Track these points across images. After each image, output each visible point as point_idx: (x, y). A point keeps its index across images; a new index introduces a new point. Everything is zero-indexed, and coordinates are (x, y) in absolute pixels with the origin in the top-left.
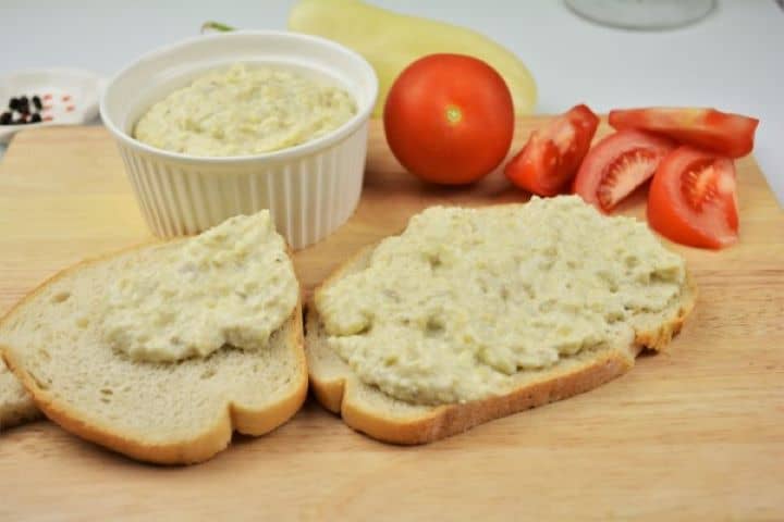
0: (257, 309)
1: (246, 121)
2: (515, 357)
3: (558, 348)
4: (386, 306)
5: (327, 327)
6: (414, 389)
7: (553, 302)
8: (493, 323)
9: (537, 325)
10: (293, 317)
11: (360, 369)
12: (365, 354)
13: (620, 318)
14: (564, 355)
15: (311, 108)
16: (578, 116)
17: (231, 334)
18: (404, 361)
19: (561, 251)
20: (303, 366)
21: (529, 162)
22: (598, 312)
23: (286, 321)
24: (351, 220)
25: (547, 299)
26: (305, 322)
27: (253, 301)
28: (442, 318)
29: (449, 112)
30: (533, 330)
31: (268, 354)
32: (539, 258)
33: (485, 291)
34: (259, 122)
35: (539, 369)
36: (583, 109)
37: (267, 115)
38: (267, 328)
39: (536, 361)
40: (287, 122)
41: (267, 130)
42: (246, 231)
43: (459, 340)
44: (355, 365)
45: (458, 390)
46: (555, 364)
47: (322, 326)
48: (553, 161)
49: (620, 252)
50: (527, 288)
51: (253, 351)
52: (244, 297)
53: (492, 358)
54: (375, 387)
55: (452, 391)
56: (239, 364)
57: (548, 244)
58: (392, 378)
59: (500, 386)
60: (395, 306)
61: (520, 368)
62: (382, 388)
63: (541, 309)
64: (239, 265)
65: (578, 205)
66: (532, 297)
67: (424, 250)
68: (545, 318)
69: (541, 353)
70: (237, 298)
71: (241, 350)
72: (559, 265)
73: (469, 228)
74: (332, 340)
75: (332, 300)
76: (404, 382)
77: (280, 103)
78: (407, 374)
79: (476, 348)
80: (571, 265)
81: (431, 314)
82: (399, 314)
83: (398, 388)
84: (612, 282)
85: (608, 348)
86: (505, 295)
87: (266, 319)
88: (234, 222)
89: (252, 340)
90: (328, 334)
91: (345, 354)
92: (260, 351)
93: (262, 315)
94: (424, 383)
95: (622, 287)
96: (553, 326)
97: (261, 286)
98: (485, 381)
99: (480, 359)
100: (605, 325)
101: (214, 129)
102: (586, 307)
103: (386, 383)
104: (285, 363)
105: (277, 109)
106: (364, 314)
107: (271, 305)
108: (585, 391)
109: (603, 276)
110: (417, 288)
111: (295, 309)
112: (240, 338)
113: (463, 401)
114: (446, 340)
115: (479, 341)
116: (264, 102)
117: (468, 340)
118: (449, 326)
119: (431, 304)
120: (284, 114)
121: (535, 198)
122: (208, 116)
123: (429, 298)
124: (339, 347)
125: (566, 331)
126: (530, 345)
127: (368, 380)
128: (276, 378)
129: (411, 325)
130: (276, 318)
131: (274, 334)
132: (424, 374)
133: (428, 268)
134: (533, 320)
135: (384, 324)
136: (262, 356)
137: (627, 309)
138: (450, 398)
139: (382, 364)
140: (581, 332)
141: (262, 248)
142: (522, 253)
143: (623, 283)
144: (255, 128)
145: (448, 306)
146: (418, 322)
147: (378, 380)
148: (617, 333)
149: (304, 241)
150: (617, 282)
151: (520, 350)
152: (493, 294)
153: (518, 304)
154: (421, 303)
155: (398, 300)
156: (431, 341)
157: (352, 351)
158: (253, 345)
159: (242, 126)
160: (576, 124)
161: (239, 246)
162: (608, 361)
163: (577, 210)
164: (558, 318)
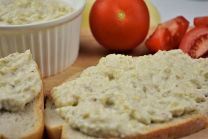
0: (20, 92)
1: (23, 15)
2: (150, 116)
3: (172, 112)
4: (85, 93)
5: (56, 104)
6: (98, 129)
7: (169, 92)
8: (139, 101)
9: (161, 103)
10: (38, 97)
11: (70, 121)
12: (73, 113)
13: (203, 101)
14: (175, 116)
15: (54, 11)
16: (179, 20)
17: (5, 103)
18: (93, 116)
19: (172, 71)
20: (41, 119)
21: (157, 37)
22: (191, 97)
23: (34, 99)
24: (73, 65)
25: (166, 91)
26: (45, 103)
27: (18, 88)
28: (113, 99)
29: (119, 14)
30: (159, 105)
31: (23, 114)
32: (162, 74)
33: (135, 87)
34: (29, 16)
35: (162, 122)
36: (182, 18)
37: (33, 13)
38: (24, 101)
39: (161, 118)
40: (42, 16)
41: (33, 19)
42: (18, 59)
43: (122, 108)
44: (68, 119)
45: (120, 130)
46: (170, 120)
47: (54, 104)
48: (168, 38)
49: (201, 72)
50: (156, 87)
51: (16, 112)
52: (13, 86)
53: (138, 115)
54: (77, 129)
55: (117, 130)
56: (8, 118)
57: (166, 67)
58: (86, 124)
59: (142, 129)
60: (90, 93)
61: (153, 122)
62: (81, 130)
63: (163, 96)
64: (14, 74)
65: (181, 53)
66: (159, 91)
67: (106, 71)
68: (165, 100)
69: (163, 114)
70: (10, 87)
71: (10, 112)
72: (172, 77)
73: (128, 62)
74: (58, 110)
75: (59, 91)
76: (93, 126)
77: (40, 9)
78: (94, 122)
79: (130, 111)
80: (178, 77)
81: (108, 97)
82: (91, 97)
83: (89, 129)
84: (198, 85)
85: (197, 113)
86: (145, 90)
87: (24, 96)
88: (13, 56)
89: (15, 106)
90: (56, 108)
91: (63, 115)
92: (20, 112)
93: (22, 94)
94: (103, 126)
95: (203, 86)
96: (169, 103)
97: (22, 81)
98: (135, 127)
99: (132, 117)
100: (195, 103)
101: (8, 19)
102: (185, 95)
103: (83, 127)
104: (32, 118)
105: (38, 11)
106: (74, 96)
107: (27, 90)
108: (187, 135)
109: (194, 82)
110: (101, 86)
111: (39, 94)
112: (9, 105)
113: (123, 136)
114: (115, 109)
115: (131, 107)
116: (33, 9)
117: (126, 108)
118: (117, 102)
119: (108, 93)
120: (41, 13)
121: (159, 51)
122: (5, 13)
123: (107, 90)
124: (61, 112)
125: (176, 104)
126: (157, 111)
127: (74, 126)
128: (27, 125)
129: (98, 101)
130: (28, 96)
131: (27, 104)
132: (103, 121)
133: (107, 78)
134: (159, 100)
135: (84, 101)
136: (20, 114)
137: (206, 96)
138: (116, 134)
139: (81, 118)
140: (183, 105)
141: (25, 67)
142: (153, 72)
143: (203, 85)
144: (27, 19)
145: (116, 93)
146: (101, 100)
147: (79, 125)
148: (202, 107)
149: (49, 73)
150: (200, 84)
151: (152, 113)
152: (139, 88)
153: (151, 94)
154: (103, 92)
155: (91, 91)
156: (107, 110)
157: (66, 113)
158: (16, 109)
159: (21, 17)
160: (179, 23)
161: (14, 65)
162: (198, 119)
163: (180, 56)
164: (171, 99)
